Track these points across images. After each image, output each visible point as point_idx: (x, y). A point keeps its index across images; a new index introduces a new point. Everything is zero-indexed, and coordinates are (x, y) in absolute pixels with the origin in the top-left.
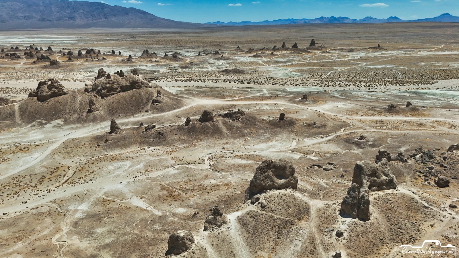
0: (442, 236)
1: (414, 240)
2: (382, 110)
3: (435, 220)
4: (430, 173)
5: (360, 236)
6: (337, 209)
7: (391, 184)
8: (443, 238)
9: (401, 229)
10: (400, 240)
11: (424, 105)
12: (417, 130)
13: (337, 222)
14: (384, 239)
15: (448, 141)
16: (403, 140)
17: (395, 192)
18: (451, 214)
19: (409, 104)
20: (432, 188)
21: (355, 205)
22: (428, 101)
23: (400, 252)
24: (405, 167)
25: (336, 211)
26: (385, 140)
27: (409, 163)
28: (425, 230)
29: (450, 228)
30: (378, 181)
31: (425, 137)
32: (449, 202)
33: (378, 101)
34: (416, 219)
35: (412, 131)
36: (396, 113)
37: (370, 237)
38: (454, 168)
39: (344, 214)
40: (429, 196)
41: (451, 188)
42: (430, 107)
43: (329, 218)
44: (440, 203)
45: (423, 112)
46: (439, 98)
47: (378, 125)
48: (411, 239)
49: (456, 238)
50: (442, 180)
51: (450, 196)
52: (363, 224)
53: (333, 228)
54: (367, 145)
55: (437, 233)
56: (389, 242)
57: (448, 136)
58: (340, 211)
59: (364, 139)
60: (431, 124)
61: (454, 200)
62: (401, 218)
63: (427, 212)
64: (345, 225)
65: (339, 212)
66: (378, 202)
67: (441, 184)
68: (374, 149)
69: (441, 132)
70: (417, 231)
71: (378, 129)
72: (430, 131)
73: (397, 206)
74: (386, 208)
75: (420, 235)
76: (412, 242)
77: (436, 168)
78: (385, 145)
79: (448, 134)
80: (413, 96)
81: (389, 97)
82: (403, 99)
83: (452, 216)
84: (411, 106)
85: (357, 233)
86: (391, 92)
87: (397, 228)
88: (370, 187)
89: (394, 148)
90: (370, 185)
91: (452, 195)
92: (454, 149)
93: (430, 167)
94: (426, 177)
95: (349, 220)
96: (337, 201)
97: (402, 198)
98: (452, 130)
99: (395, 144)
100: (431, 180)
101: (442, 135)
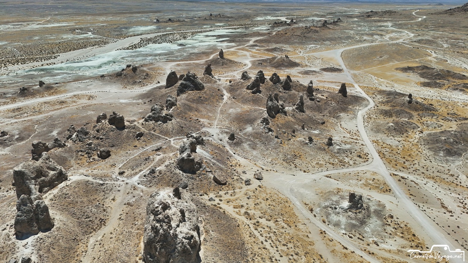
0: (125, 204)
1: (105, 222)
2: (14, 96)
3: (114, 192)
4: (90, 149)
5: (51, 250)
6: (11, 234)
7: (61, 177)
8: (126, 206)
9: (89, 217)
10: (92, 229)
11: (56, 82)
12: (61, 108)
13: (16, 249)
14: (76, 237)
15: (92, 112)
16: (51, 123)
17: (68, 183)
18: (123, 181)
19: (41, 84)
20: (98, 162)
21: (32, 220)
22: (59, 77)
23: (97, 241)
24: (66, 151)
25: (11, 237)
26: (31, 128)
27: (68, 146)
28: (109, 207)
29: (128, 194)
30: (47, 179)
31: (71, 114)
32: (117, 171)
33: (5, 87)
34: (98, 201)
35: (56, 111)
36: (31, 95)
37: (62, 244)
38: (109, 137)
39: (22, 236)
40: (99, 172)
41: (113, 156)
42: (63, 83)
43: (5, 250)
44: (110, 174)
45: (59, 89)
46: (67, 72)
47: (16, 113)
48: (101, 222)
49: (136, 200)
50: (104, 151)
51: (115, 164)
52: (49, 235)
53: (15, 259)
54: (13, 141)
55: (120, 204)
56: (83, 237)
57: (91, 107)
58: (16, 234)
59: (7, 134)
60: (71, 100)
61: (120, 167)
62: (85, 207)
63: (104, 188)
64: (28, 248)
65: (15, 236)
66: (55, 202)
67: (104, 156)
68: (24, 142)
69: (83, 105)
70: (103, 211)
71: (19, 118)
72: (73, 107)
73: (76, 196)
74: (66, 204)
75: (107, 214)
76: (103, 224)
77: (94, 143)
78: (34, 134)
79: (89, 106)
80: (42, 74)
81: (16, 79)
82: (32, 79)
83: (125, 182)
84: (44, 86)
85: (46, 248)
86: (16, 73)
87: (85, 219)
88: (40, 191)
89: (45, 134)
90: (39, 188)
91: (116, 162)
92: (102, 120)
93: (89, 143)
94: (88, 154)
95: (31, 240)
96: (7, 223)
97: (78, 185)
98: (92, 101)
99: (45, 129)
100: (94, 155)
101: (85, 108)
